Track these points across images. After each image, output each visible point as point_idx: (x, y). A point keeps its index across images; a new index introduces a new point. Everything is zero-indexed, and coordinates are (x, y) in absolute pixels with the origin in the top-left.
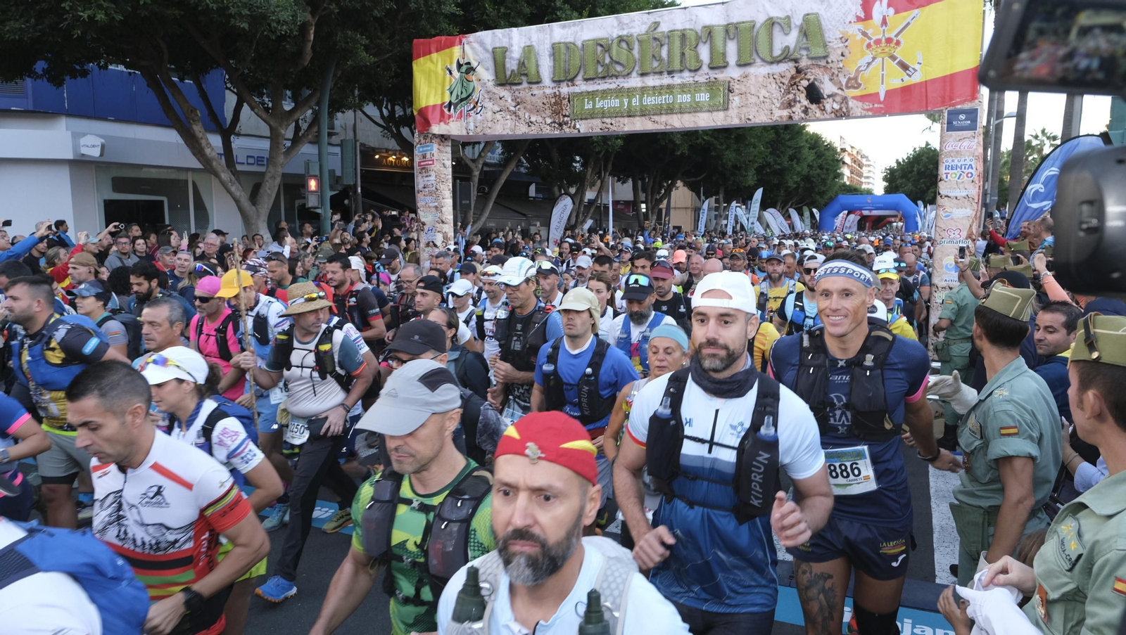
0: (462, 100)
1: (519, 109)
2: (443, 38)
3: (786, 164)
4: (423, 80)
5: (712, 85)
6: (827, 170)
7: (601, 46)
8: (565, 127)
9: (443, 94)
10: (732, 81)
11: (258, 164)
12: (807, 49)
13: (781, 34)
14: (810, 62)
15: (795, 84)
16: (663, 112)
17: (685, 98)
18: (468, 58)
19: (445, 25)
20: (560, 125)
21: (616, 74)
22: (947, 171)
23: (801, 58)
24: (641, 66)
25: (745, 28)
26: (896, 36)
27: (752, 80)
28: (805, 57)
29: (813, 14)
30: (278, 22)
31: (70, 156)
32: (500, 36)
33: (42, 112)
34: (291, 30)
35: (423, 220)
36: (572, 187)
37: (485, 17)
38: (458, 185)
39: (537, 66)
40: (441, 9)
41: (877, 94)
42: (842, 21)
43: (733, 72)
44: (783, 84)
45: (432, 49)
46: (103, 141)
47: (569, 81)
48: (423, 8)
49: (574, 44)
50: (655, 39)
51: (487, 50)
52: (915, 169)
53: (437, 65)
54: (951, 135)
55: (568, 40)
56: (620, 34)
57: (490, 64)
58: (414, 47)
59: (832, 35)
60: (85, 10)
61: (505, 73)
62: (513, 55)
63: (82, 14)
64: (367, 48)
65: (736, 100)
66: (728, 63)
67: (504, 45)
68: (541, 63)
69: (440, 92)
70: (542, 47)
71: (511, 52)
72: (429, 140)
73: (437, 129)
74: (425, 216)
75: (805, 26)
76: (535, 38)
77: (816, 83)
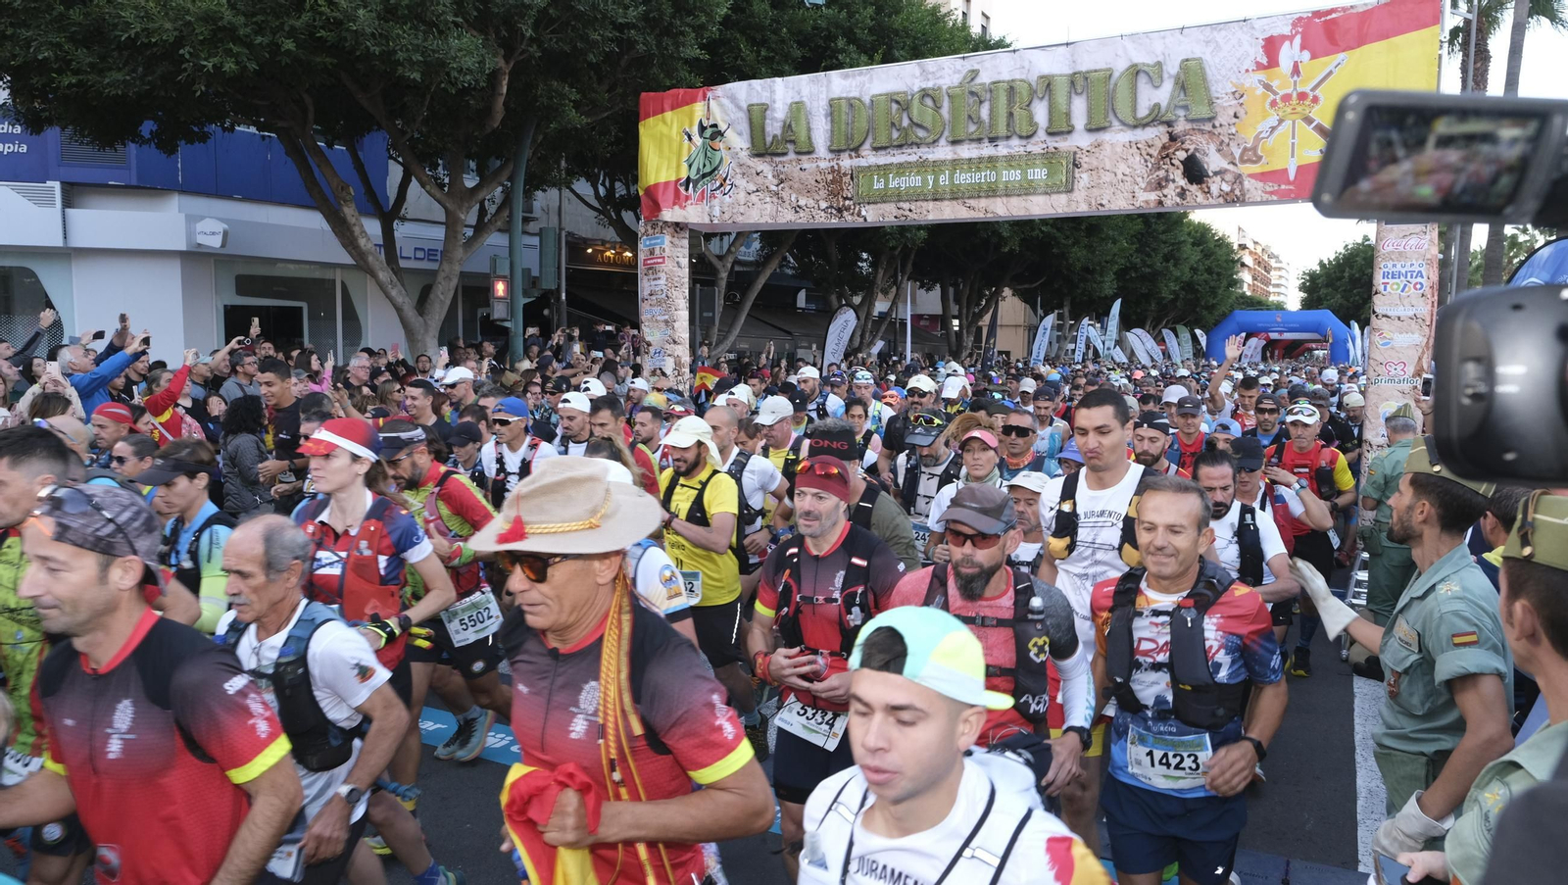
0: (704, 176)
1: (783, 189)
2: (681, 91)
3: (1158, 266)
4: (652, 148)
5: (1050, 158)
6: (1219, 274)
7: (897, 102)
8: (845, 213)
9: (679, 166)
10: (1079, 152)
11: (429, 260)
12: (1186, 108)
13: (1149, 86)
14: (1189, 126)
15: (1167, 156)
16: (982, 194)
17: (1015, 175)
18: (715, 119)
19: (684, 74)
20: (840, 210)
21: (918, 141)
22: (1386, 280)
23: (1176, 121)
24: (952, 131)
25: (1098, 80)
26: (1313, 90)
27: (1107, 150)
28: (1182, 119)
29: (1194, 59)
30: (460, 71)
31: (183, 247)
32: (759, 88)
33: (148, 187)
34: (476, 81)
35: (648, 338)
36: (857, 295)
37: (739, 62)
38: (698, 291)
39: (809, 129)
40: (679, 52)
41: (1285, 171)
42: (1235, 69)
44: (1151, 156)
45: (666, 106)
46: (226, 226)
47: (852, 150)
48: (655, 50)
49: (859, 100)
50: (972, 93)
51: (739, 108)
52: (1346, 275)
53: (671, 128)
54: (1392, 230)
55: (852, 95)
56: (924, 86)
57: (744, 127)
58: (641, 102)
59: (1221, 88)
60: (210, 56)
61: (764, 139)
62: (776, 115)
63: (205, 63)
64: (577, 105)
65: (1083, 179)
66: (1073, 127)
67: (764, 101)
68: (812, 126)
69: (674, 165)
70: (815, 104)
71: (774, 110)
72: (658, 230)
73: (669, 214)
74: (651, 333)
75: (1182, 77)
76: (805, 92)
77: (1197, 154)
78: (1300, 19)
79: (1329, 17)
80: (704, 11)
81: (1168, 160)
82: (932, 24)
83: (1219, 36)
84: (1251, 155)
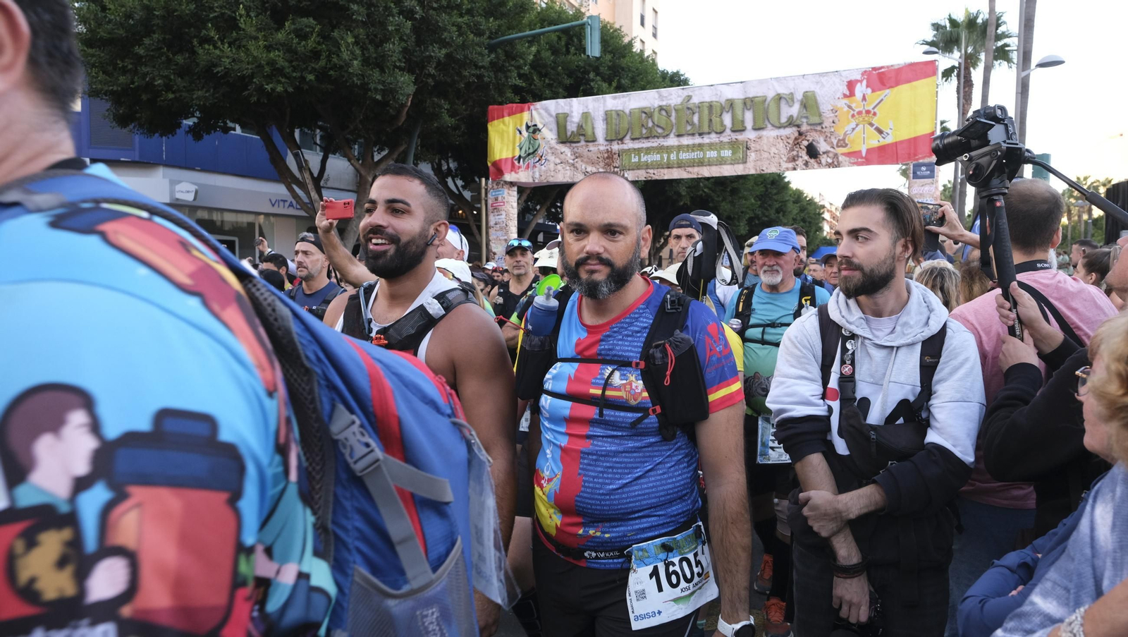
0: (529, 155)
1: (577, 162)
2: (515, 105)
4: (497, 138)
5: (734, 145)
6: (810, 223)
7: (645, 113)
9: (514, 149)
10: (749, 141)
12: (807, 117)
13: (787, 106)
14: (809, 128)
15: (798, 143)
16: (695, 164)
17: (712, 154)
18: (535, 121)
19: (509, 94)
21: (658, 135)
23: (802, 124)
24: (677, 129)
25: (759, 102)
26: (874, 108)
27: (765, 141)
28: (805, 124)
29: (811, 92)
31: (168, 200)
32: (563, 104)
33: (145, 162)
35: (494, 250)
39: (593, 128)
40: (507, 82)
41: (860, 151)
42: (833, 97)
43: (750, 135)
44: (789, 143)
45: (505, 114)
46: (197, 187)
47: (619, 140)
49: (623, 111)
50: (688, 108)
51: (551, 116)
53: (508, 127)
54: (916, 182)
55: (618, 109)
56: (661, 104)
57: (554, 126)
58: (490, 112)
59: (825, 107)
61: (566, 133)
62: (573, 120)
65: (752, 156)
66: (745, 127)
67: (566, 111)
68: (595, 126)
69: (511, 148)
70: (597, 113)
71: (572, 117)
72: (500, 186)
73: (508, 177)
74: (497, 247)
75: (804, 101)
76: (591, 107)
77: (814, 143)
78: (865, 72)
79: (880, 71)
80: (521, 58)
81: (798, 146)
82: (640, 63)
83: (823, 80)
84: (842, 143)
